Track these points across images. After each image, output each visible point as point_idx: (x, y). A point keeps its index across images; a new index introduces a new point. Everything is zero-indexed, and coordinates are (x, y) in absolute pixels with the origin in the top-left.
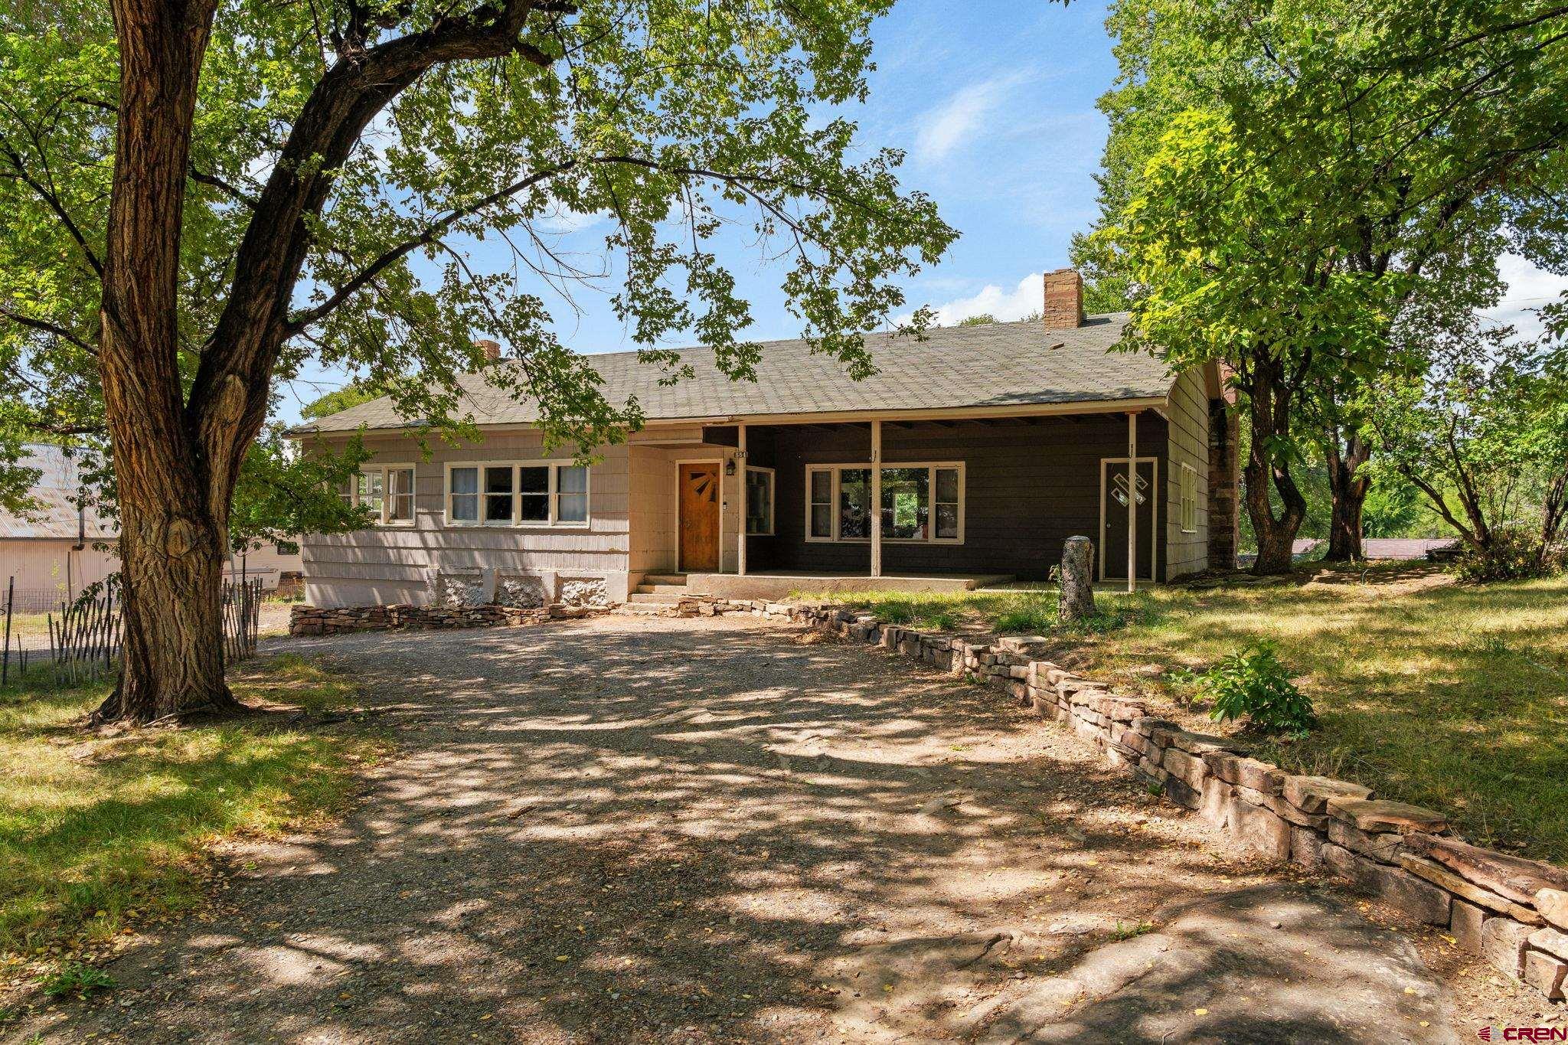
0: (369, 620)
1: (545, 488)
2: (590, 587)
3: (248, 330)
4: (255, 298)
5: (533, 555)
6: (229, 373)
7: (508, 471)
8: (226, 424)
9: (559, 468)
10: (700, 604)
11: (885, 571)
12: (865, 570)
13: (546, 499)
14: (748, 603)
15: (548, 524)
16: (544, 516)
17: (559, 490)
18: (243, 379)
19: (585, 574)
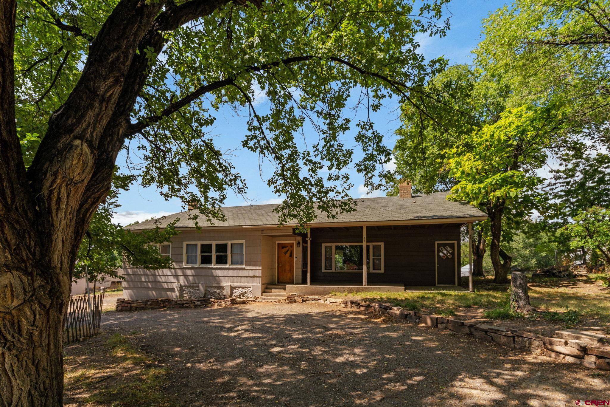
0: (151, 304)
1: (226, 252)
2: (245, 290)
3: (97, 104)
4: (105, 79)
5: (221, 278)
6: (76, 138)
7: (211, 245)
8: (70, 182)
9: (232, 244)
10: (296, 297)
11: (369, 283)
12: (361, 283)
13: (226, 256)
14: (316, 297)
15: (228, 266)
16: (226, 263)
17: (231, 253)
18: (90, 145)
19: (242, 285)
